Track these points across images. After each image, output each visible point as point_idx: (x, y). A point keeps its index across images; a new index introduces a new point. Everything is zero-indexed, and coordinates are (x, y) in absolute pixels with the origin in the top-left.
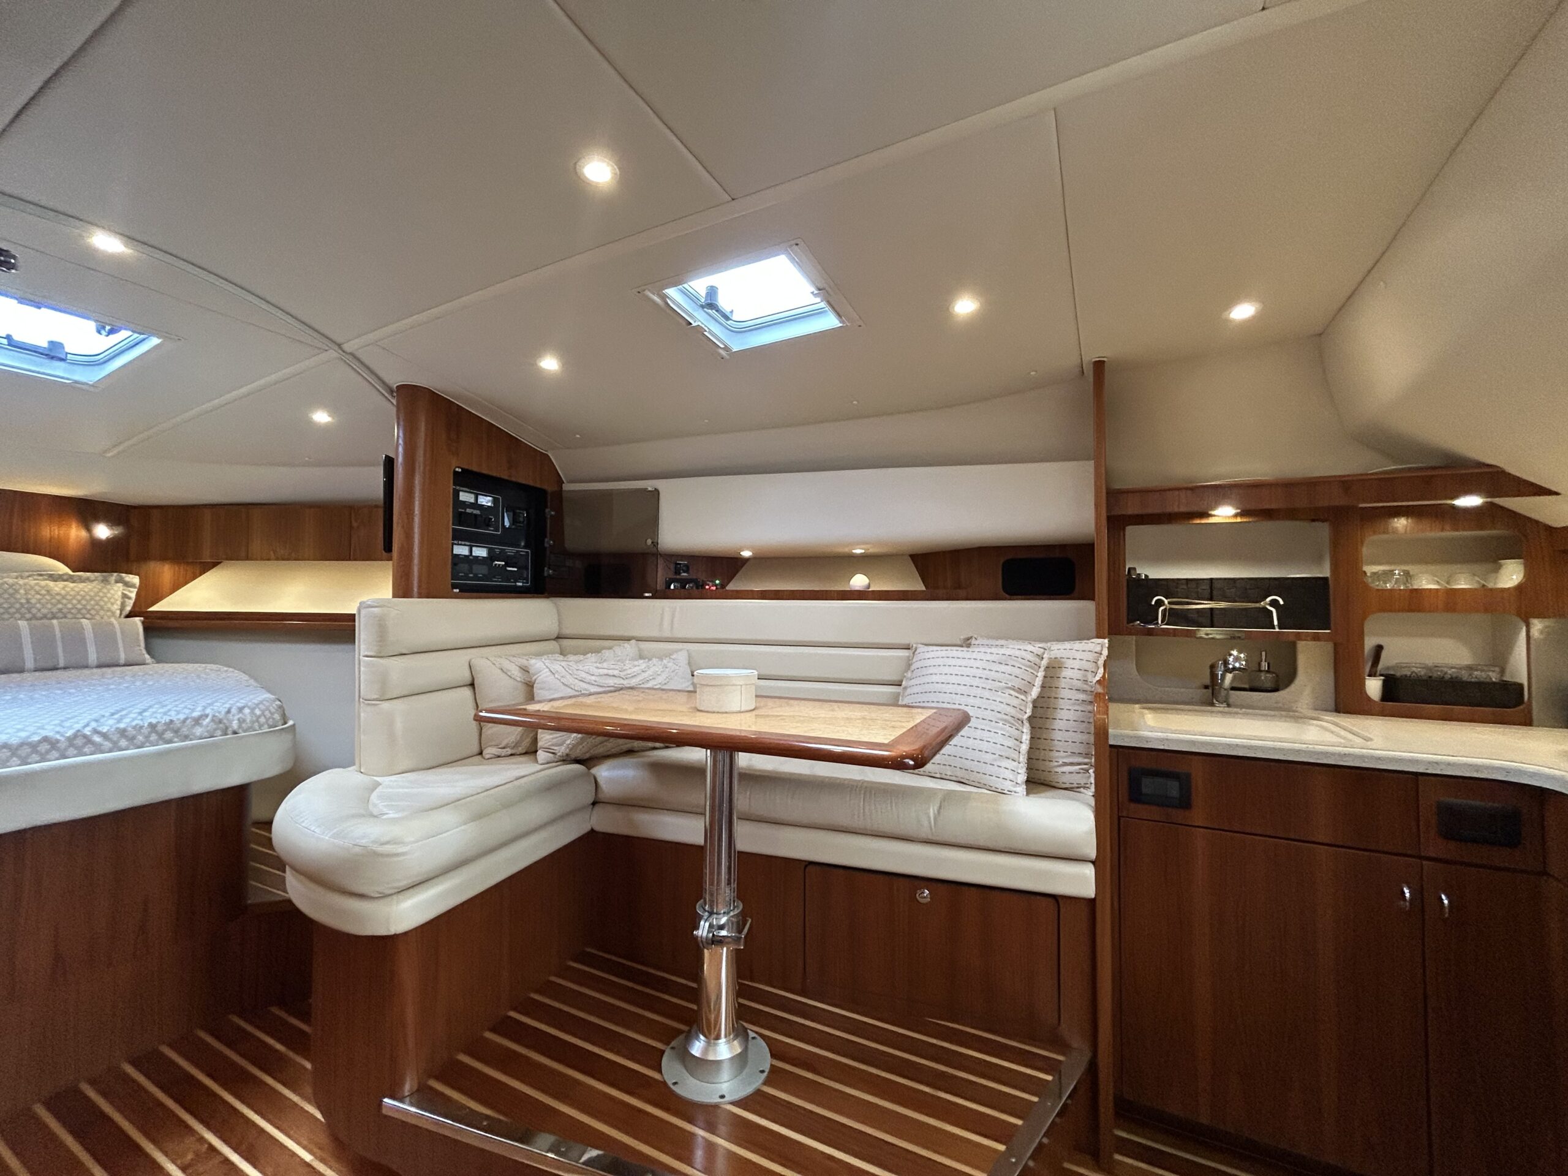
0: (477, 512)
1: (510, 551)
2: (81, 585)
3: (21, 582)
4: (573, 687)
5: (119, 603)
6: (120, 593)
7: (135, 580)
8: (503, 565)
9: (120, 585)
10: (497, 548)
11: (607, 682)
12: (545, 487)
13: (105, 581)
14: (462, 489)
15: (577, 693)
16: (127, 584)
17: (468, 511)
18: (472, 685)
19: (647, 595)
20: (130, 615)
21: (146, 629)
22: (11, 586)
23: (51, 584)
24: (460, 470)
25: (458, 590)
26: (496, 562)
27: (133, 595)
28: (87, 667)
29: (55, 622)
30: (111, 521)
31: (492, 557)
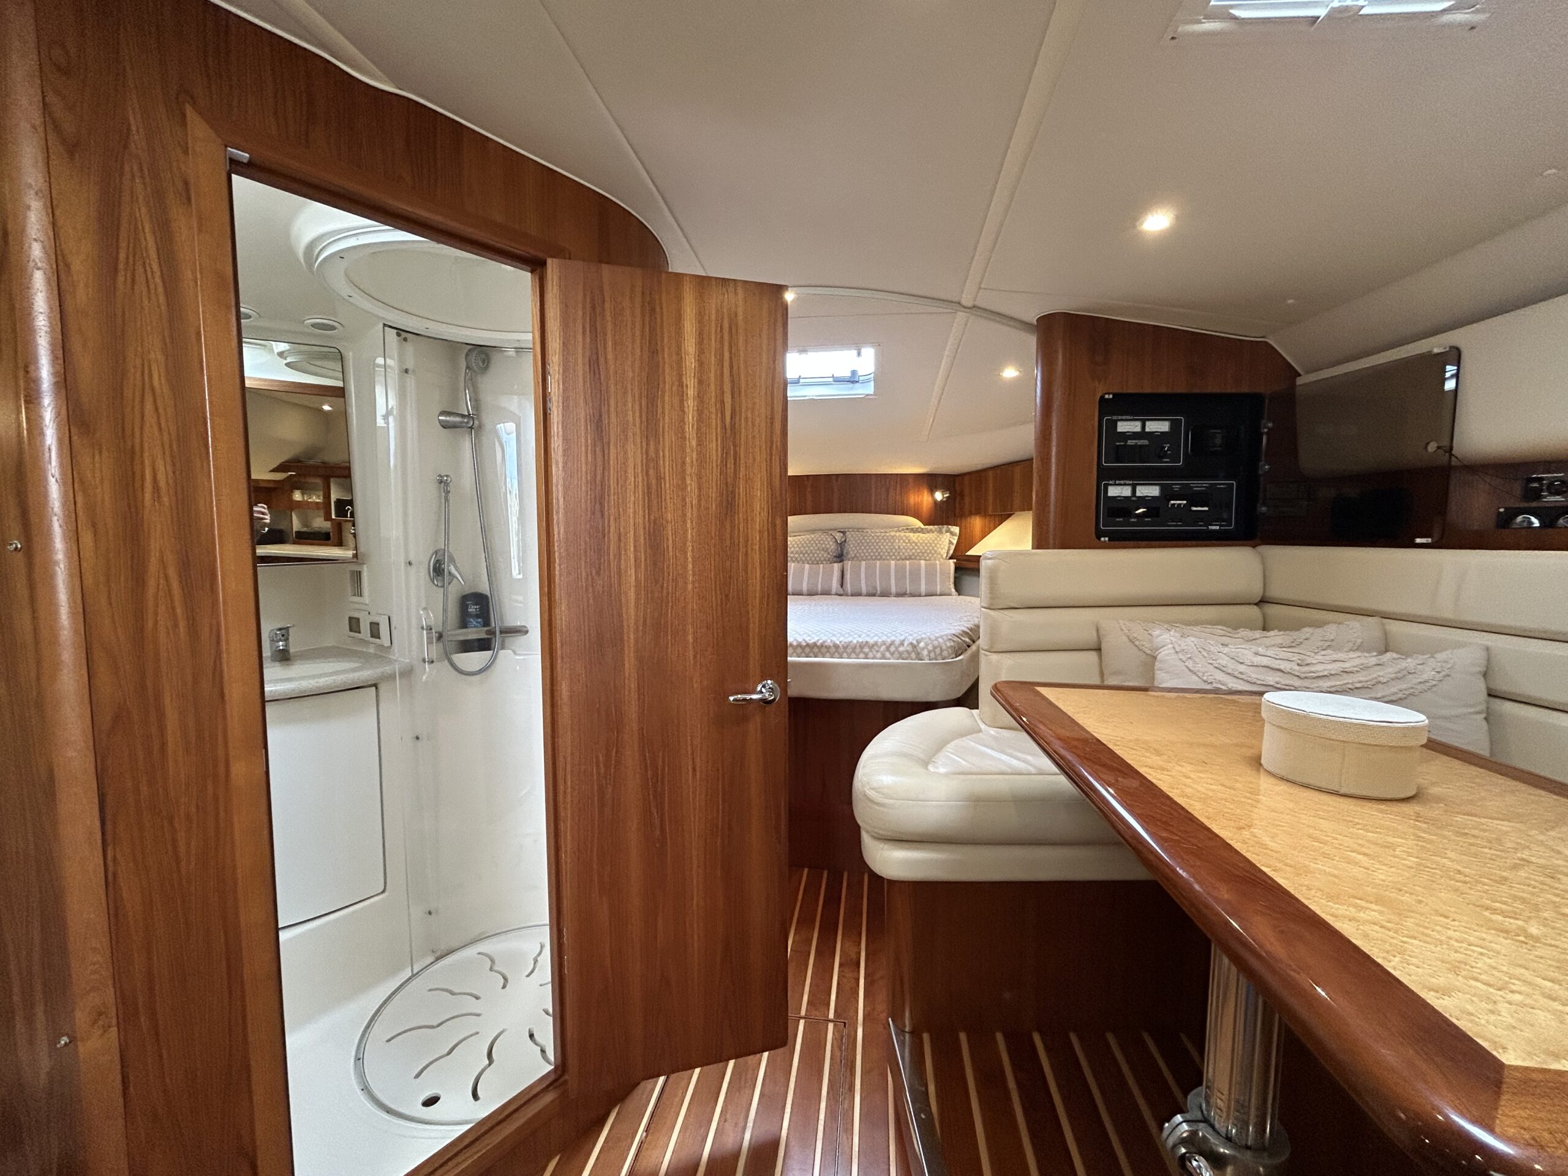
0: (1146, 442)
1: (1199, 485)
2: (926, 536)
3: (898, 534)
4: (1200, 674)
5: (946, 548)
6: (947, 541)
7: (956, 529)
8: (1185, 505)
9: (948, 534)
10: (1176, 485)
11: (1263, 678)
12: (1260, 389)
13: (940, 532)
14: (1120, 417)
15: (1208, 687)
16: (952, 534)
17: (1130, 442)
18: (1098, 649)
19: (1418, 540)
20: (950, 558)
21: (957, 569)
22: (893, 537)
23: (911, 535)
24: (1111, 396)
25: (1107, 539)
26: (1172, 502)
27: (955, 542)
28: (920, 596)
29: (908, 562)
30: (944, 489)
31: (1168, 494)
